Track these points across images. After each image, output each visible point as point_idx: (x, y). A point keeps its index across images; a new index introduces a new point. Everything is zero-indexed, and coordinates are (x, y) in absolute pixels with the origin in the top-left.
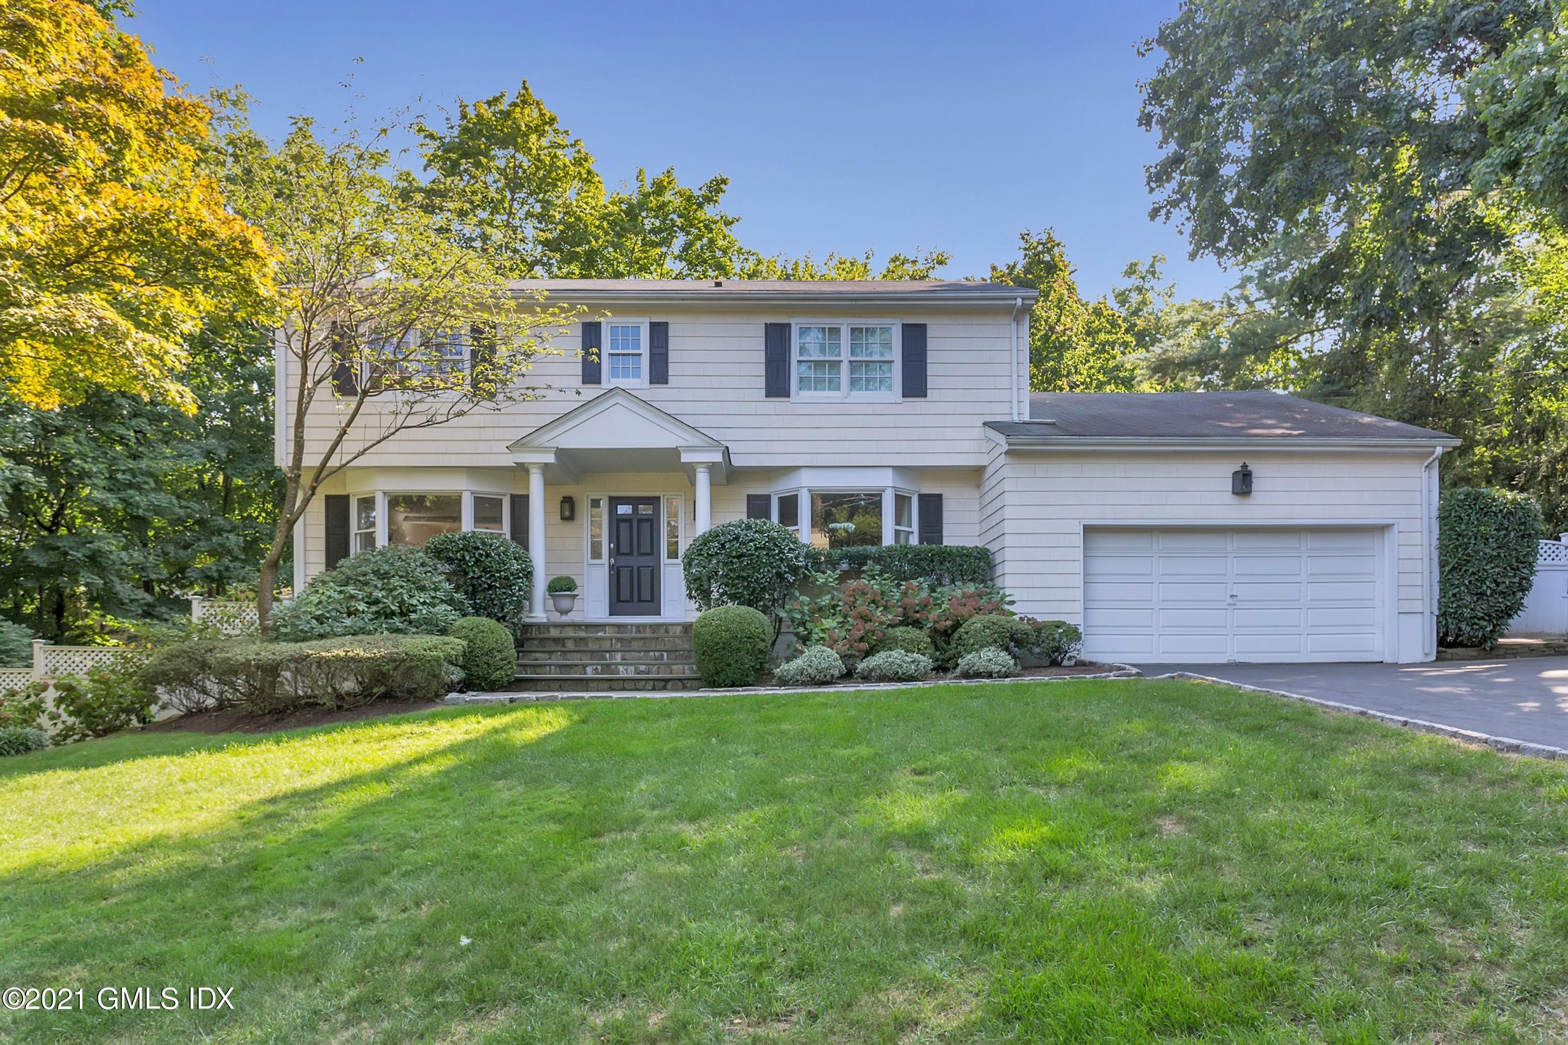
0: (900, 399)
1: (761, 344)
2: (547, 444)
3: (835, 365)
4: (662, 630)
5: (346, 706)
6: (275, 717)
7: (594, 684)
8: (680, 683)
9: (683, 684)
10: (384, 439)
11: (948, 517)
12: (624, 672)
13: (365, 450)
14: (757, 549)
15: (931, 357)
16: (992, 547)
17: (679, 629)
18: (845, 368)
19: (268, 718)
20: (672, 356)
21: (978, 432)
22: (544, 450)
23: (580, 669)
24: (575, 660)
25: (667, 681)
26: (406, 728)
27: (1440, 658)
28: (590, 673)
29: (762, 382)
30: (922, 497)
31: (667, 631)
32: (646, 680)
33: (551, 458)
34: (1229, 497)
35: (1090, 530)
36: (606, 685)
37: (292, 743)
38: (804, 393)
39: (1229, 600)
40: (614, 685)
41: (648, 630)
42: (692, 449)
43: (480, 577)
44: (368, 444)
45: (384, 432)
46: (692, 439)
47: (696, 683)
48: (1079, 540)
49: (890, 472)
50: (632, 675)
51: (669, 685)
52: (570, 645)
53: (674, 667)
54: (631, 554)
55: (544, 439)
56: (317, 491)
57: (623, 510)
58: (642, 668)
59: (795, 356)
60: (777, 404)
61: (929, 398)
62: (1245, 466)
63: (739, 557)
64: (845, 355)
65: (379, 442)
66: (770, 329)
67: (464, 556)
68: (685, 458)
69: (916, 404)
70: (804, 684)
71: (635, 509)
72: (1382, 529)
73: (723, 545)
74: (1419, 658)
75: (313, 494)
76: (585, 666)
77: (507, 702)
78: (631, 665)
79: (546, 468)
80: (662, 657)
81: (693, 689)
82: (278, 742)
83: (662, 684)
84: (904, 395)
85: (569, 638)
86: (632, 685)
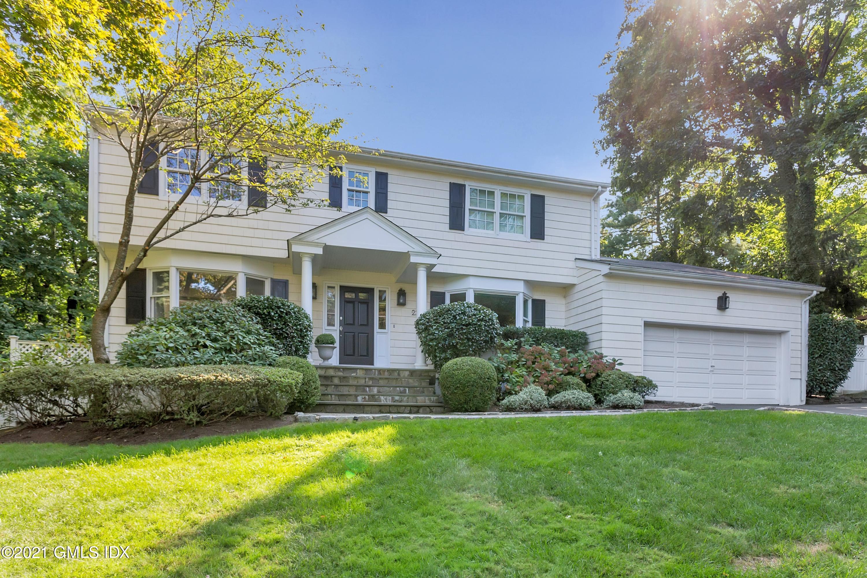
0: (529, 239)
1: (446, 195)
2: (317, 241)
3: (491, 214)
4: (396, 374)
5: (205, 422)
6: (134, 430)
7: (368, 409)
8: (428, 409)
9: (430, 409)
10: (199, 221)
11: (548, 314)
12: (384, 400)
13: (184, 228)
14: (479, 320)
15: (547, 216)
16: (588, 331)
17: (407, 373)
18: (497, 216)
19: (126, 431)
20: (390, 196)
21: (572, 264)
22: (316, 244)
23: (353, 398)
24: (345, 391)
25: (419, 407)
26: (288, 441)
27: (807, 403)
28: (360, 400)
29: (447, 220)
30: (534, 301)
31: (399, 375)
32: (405, 406)
33: (319, 251)
34: (715, 311)
35: (648, 325)
36: (377, 409)
37: (181, 455)
38: (471, 230)
39: (710, 369)
40: (383, 409)
41: (386, 373)
42: (418, 254)
43: (282, 329)
44: (187, 224)
45: (199, 217)
46: (416, 248)
47: (439, 409)
48: (641, 329)
49: (522, 283)
50: (389, 403)
51: (421, 410)
52: (336, 381)
53: (418, 398)
54: (353, 324)
55: (314, 237)
56: (148, 253)
57: (348, 295)
58: (397, 398)
59: (468, 206)
60: (456, 235)
61: (545, 241)
62: (725, 294)
63: (467, 325)
64: (497, 209)
65: (195, 223)
66: (452, 186)
67: (269, 313)
68: (413, 259)
69: (537, 244)
70: (526, 411)
71: (357, 296)
72: (780, 333)
73: (455, 317)
74: (798, 403)
75: (145, 255)
76: (356, 396)
77: (351, 421)
78: (390, 396)
79: (315, 258)
80: (405, 391)
81: (436, 413)
82: (168, 453)
83: (415, 409)
84: (532, 237)
85: (335, 377)
86: (395, 409)
